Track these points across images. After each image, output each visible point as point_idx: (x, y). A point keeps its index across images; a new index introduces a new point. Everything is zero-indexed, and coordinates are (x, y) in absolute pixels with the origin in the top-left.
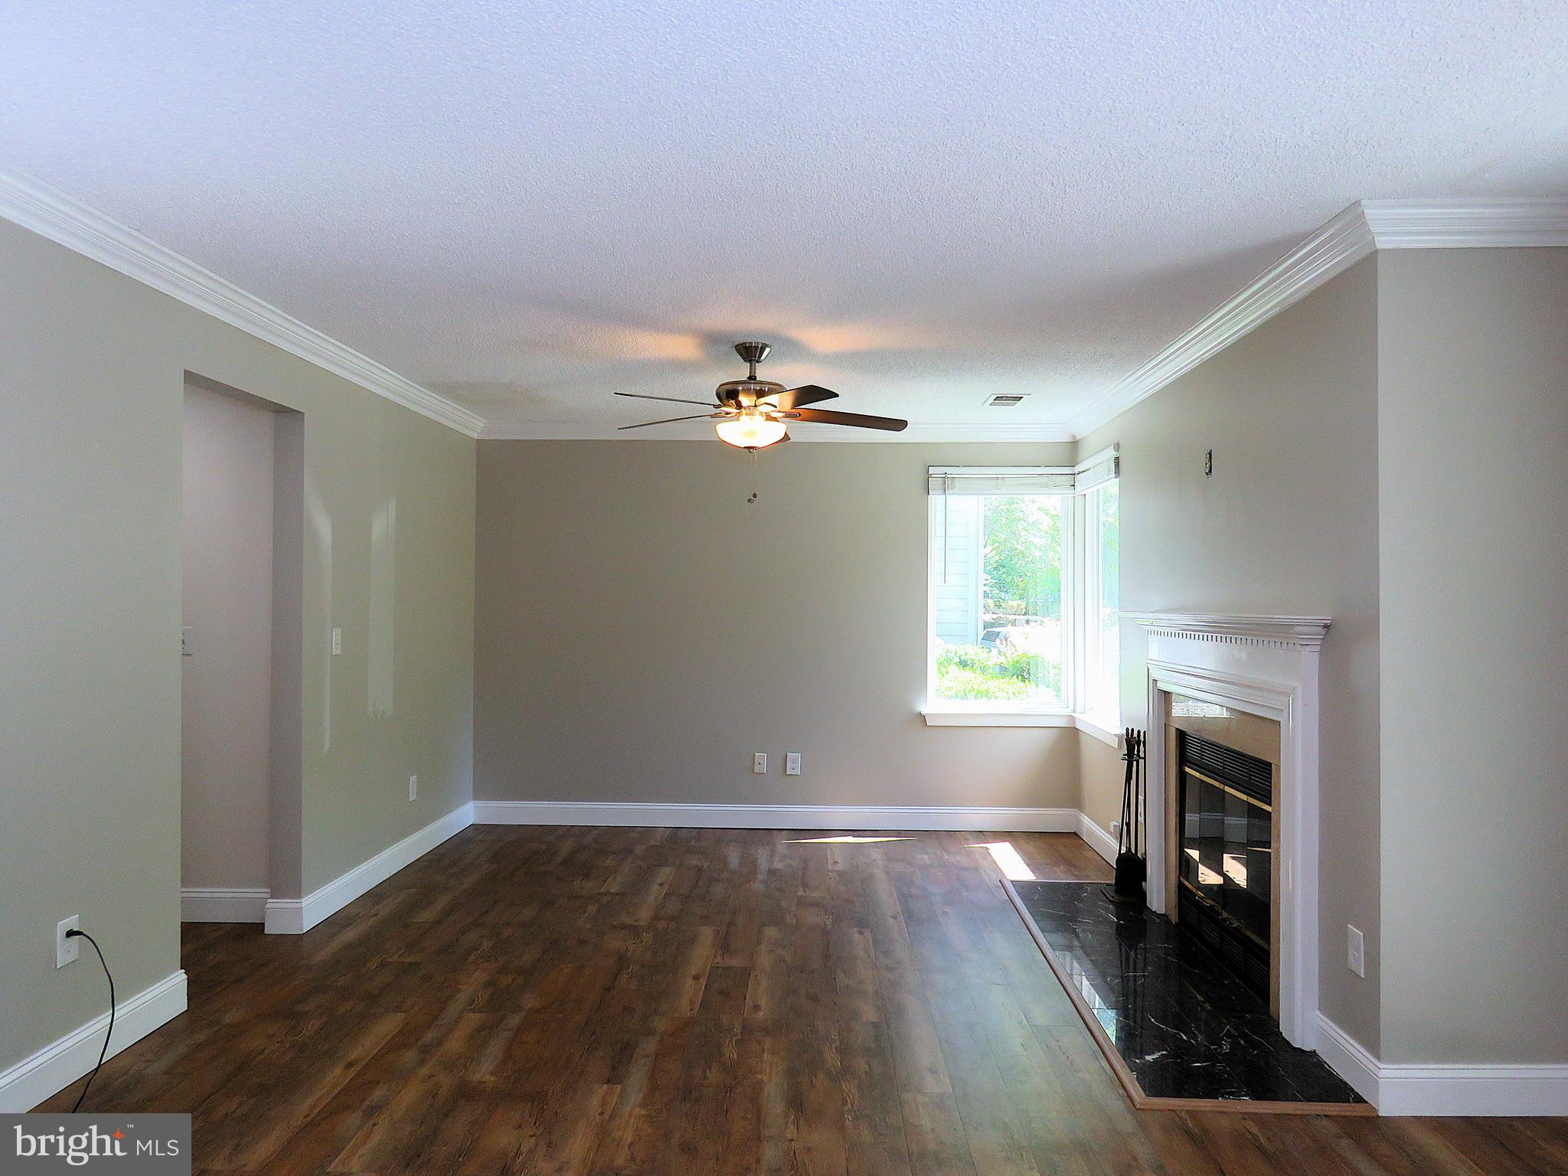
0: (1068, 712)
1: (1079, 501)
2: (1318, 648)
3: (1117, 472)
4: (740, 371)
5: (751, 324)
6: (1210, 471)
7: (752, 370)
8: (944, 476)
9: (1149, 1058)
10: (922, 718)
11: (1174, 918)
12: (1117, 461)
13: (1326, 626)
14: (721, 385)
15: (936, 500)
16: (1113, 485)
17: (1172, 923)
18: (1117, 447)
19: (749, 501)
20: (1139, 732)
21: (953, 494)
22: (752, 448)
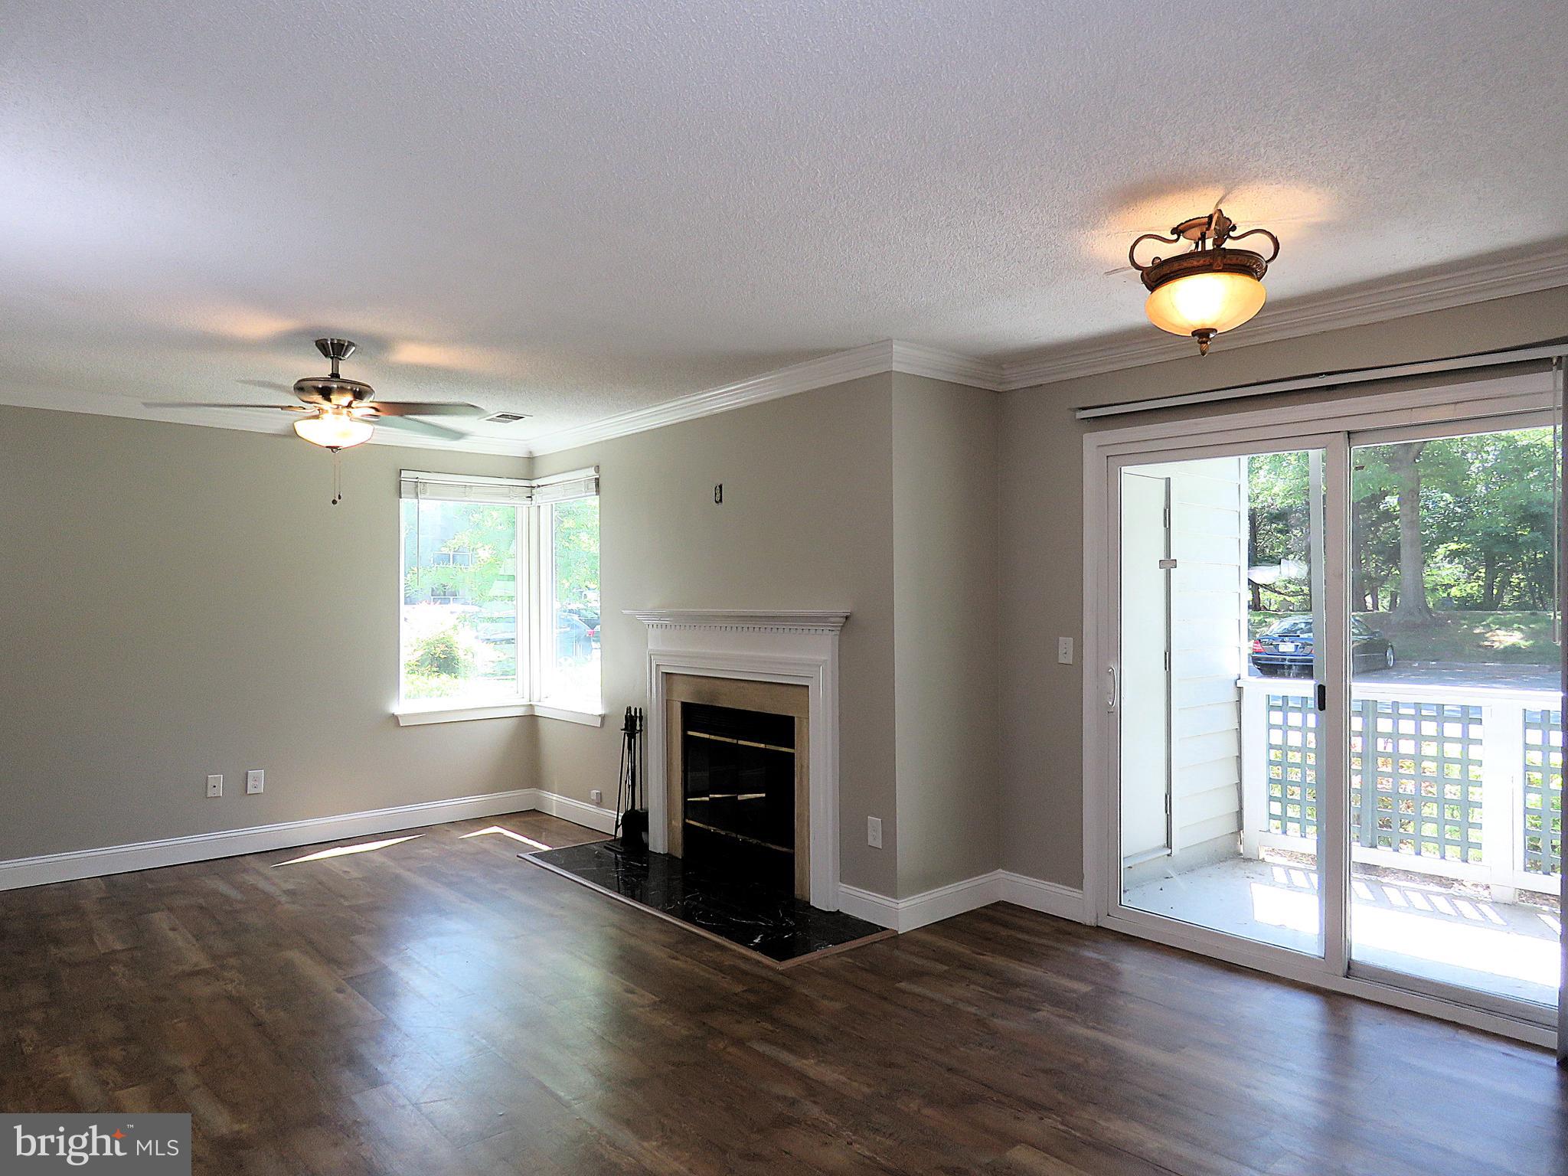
0: (526, 702)
1: (534, 510)
2: (838, 633)
3: (598, 492)
4: (321, 368)
5: (340, 322)
6: (721, 500)
7: (335, 367)
8: (416, 480)
9: (756, 941)
10: (395, 718)
11: (679, 853)
12: (597, 480)
13: (847, 618)
14: (299, 381)
15: (406, 504)
16: (594, 501)
17: (677, 858)
18: (597, 469)
19: (334, 502)
20: (636, 709)
21: (424, 499)
22: (336, 448)
